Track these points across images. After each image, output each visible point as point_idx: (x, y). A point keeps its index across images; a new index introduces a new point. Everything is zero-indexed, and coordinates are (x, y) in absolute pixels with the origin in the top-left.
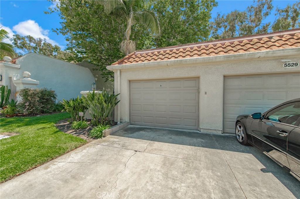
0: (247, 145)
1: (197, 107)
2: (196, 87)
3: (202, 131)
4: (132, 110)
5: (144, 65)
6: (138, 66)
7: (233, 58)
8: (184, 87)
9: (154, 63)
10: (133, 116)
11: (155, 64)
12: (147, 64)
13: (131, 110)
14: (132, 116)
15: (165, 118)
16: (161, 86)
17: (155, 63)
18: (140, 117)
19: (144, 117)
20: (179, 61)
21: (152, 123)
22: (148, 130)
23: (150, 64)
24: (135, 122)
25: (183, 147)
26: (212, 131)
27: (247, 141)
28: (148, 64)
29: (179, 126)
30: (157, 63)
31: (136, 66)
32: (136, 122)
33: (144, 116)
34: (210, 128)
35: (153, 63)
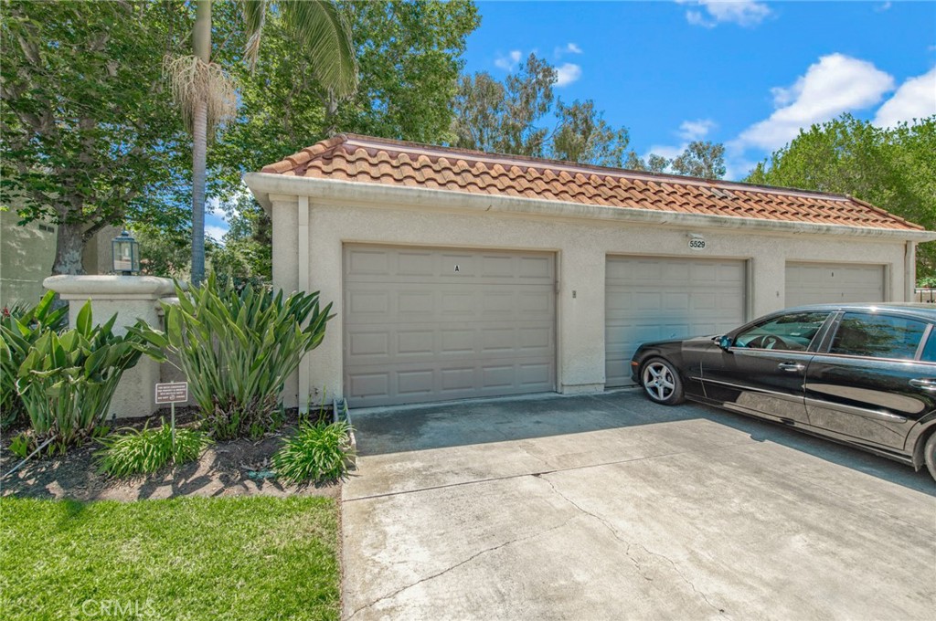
0: (683, 402)
1: (551, 331)
2: (549, 277)
3: (567, 392)
4: (352, 354)
5: (419, 196)
6: (395, 195)
7: (628, 217)
8: (521, 277)
9: (452, 197)
10: (354, 377)
11: (454, 199)
12: (427, 195)
13: (349, 352)
14: (351, 375)
15: (471, 370)
16: (457, 269)
17: (456, 197)
18: (385, 376)
19: (401, 374)
20: (522, 203)
21: (428, 391)
22: (439, 415)
23: (440, 196)
24: (362, 396)
25: (600, 435)
26: (586, 387)
27: (683, 394)
28: (432, 195)
29: (508, 387)
30: (460, 197)
31: (387, 194)
32: (366, 398)
33: (399, 372)
34: (584, 383)
35: (448, 197)
